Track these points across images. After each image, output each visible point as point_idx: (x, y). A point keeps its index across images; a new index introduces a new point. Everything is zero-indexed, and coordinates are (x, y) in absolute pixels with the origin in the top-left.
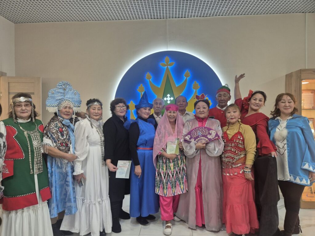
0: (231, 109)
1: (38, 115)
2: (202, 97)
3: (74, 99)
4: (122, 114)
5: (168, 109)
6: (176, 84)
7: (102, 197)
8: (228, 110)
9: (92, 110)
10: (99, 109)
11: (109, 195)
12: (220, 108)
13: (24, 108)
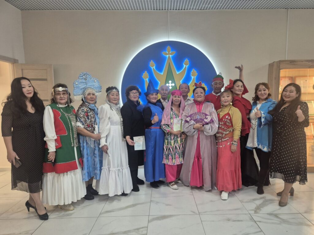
0: (225, 94)
1: (72, 101)
2: (200, 85)
3: (95, 86)
4: (135, 100)
5: (173, 94)
6: (177, 72)
7: (122, 166)
8: (223, 95)
9: (111, 96)
10: (117, 95)
11: (129, 165)
12: (215, 94)
13: (62, 96)
